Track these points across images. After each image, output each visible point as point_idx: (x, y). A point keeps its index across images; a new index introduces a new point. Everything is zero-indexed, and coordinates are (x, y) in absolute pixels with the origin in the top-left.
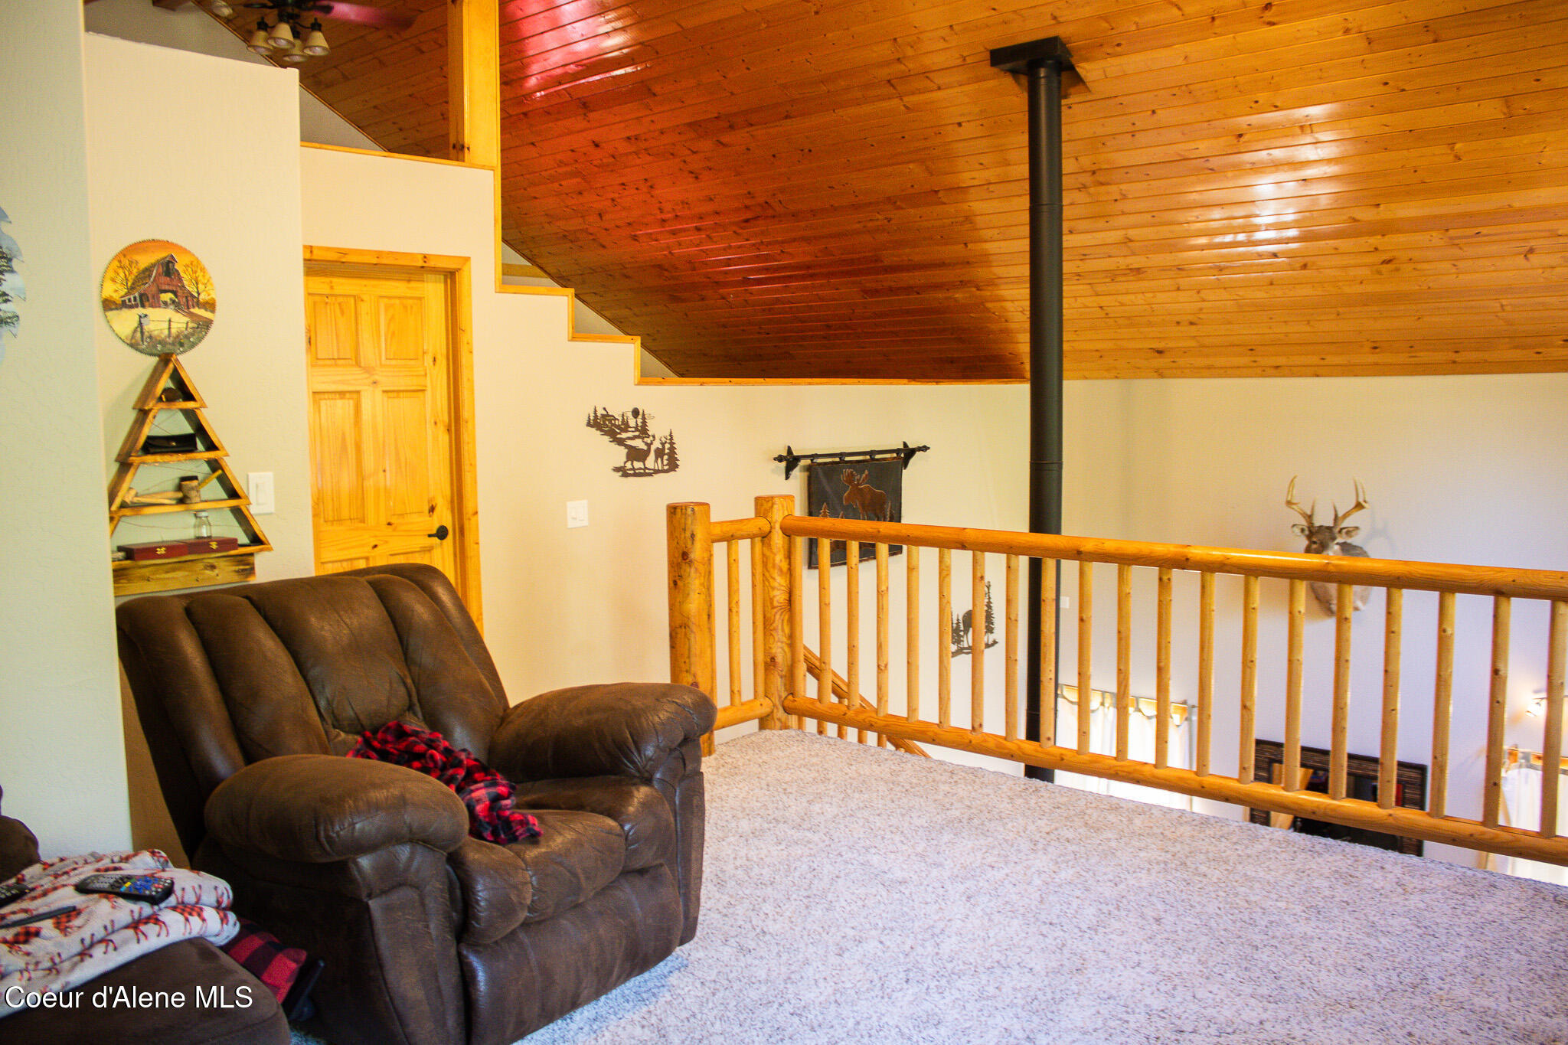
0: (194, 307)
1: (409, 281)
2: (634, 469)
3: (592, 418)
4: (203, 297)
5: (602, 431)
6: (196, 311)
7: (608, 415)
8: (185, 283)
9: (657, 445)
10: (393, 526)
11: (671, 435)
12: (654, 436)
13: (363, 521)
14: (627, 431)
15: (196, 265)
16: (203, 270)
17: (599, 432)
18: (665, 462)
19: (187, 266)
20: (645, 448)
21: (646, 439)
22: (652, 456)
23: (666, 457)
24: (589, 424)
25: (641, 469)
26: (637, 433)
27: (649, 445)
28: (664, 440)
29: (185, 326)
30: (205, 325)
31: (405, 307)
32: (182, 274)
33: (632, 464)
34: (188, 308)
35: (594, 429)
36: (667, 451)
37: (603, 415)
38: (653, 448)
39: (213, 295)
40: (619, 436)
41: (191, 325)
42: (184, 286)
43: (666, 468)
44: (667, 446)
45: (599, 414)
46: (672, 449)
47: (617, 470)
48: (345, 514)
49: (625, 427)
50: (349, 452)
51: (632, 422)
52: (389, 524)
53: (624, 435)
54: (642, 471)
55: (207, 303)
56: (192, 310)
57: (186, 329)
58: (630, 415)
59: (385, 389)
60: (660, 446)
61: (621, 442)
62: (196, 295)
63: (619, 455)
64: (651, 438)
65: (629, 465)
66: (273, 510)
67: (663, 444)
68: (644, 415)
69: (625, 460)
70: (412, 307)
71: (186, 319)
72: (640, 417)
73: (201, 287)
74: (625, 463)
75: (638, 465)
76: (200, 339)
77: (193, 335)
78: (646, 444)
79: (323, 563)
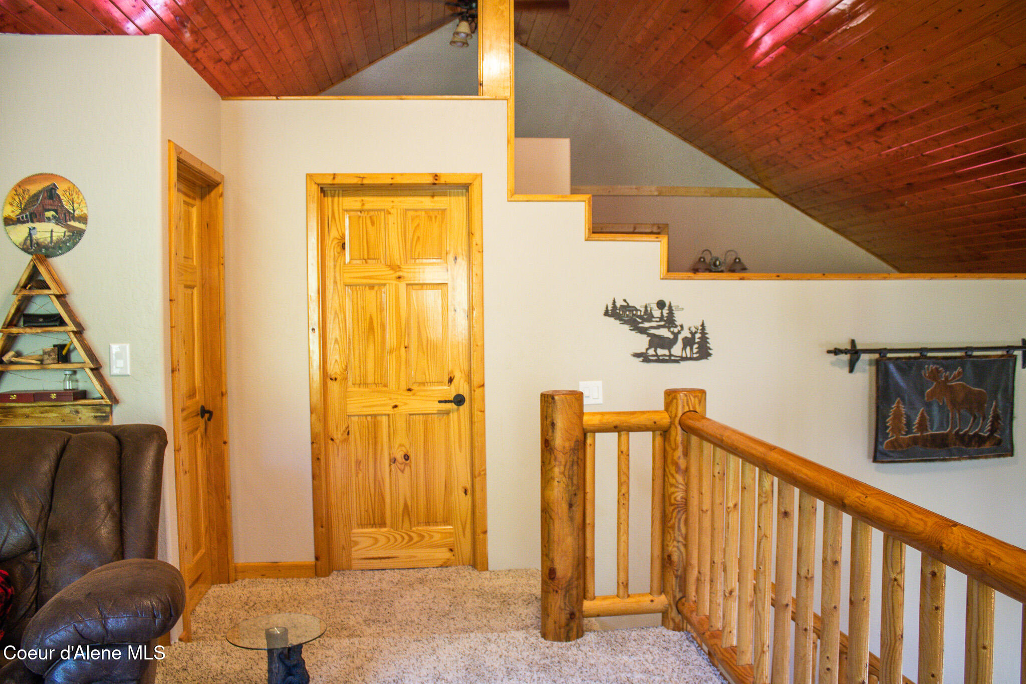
0: (70, 221)
1: (433, 196)
2: (657, 355)
3: (610, 308)
4: (77, 213)
5: (621, 320)
6: (72, 223)
7: (628, 306)
8: (64, 203)
9: (686, 334)
10: (413, 392)
11: (703, 325)
12: (682, 326)
13: (385, 386)
14: (650, 321)
15: (73, 190)
16: (78, 192)
17: (618, 322)
18: (695, 351)
19: (65, 191)
20: (671, 336)
21: (672, 329)
22: (679, 344)
23: (696, 346)
24: (606, 314)
25: (665, 355)
26: (662, 323)
27: (676, 335)
28: (694, 330)
29: (63, 234)
30: (80, 233)
31: (430, 218)
32: (62, 197)
33: (655, 351)
34: (66, 221)
35: (612, 319)
36: (697, 340)
37: (622, 306)
38: (681, 337)
39: (85, 211)
40: (641, 325)
41: (67, 234)
42: (63, 206)
43: (695, 356)
44: (698, 336)
45: (618, 305)
46: (704, 339)
47: (637, 355)
48: (370, 379)
49: (649, 317)
50: (376, 331)
51: (657, 313)
52: (409, 390)
53: (646, 325)
54: (667, 358)
55: (80, 217)
56: (69, 223)
57: (64, 237)
58: (655, 307)
59: (409, 282)
60: (689, 336)
61: (643, 331)
62: (72, 211)
63: (641, 342)
64: (679, 328)
65: (651, 352)
66: (129, 373)
67: (693, 334)
68: (670, 307)
69: (647, 347)
70: (436, 217)
71: (64, 230)
72: (666, 308)
73: (76, 205)
74: (647, 349)
75: (661, 352)
76: (75, 244)
77: (69, 241)
78: (673, 333)
79: (349, 416)
